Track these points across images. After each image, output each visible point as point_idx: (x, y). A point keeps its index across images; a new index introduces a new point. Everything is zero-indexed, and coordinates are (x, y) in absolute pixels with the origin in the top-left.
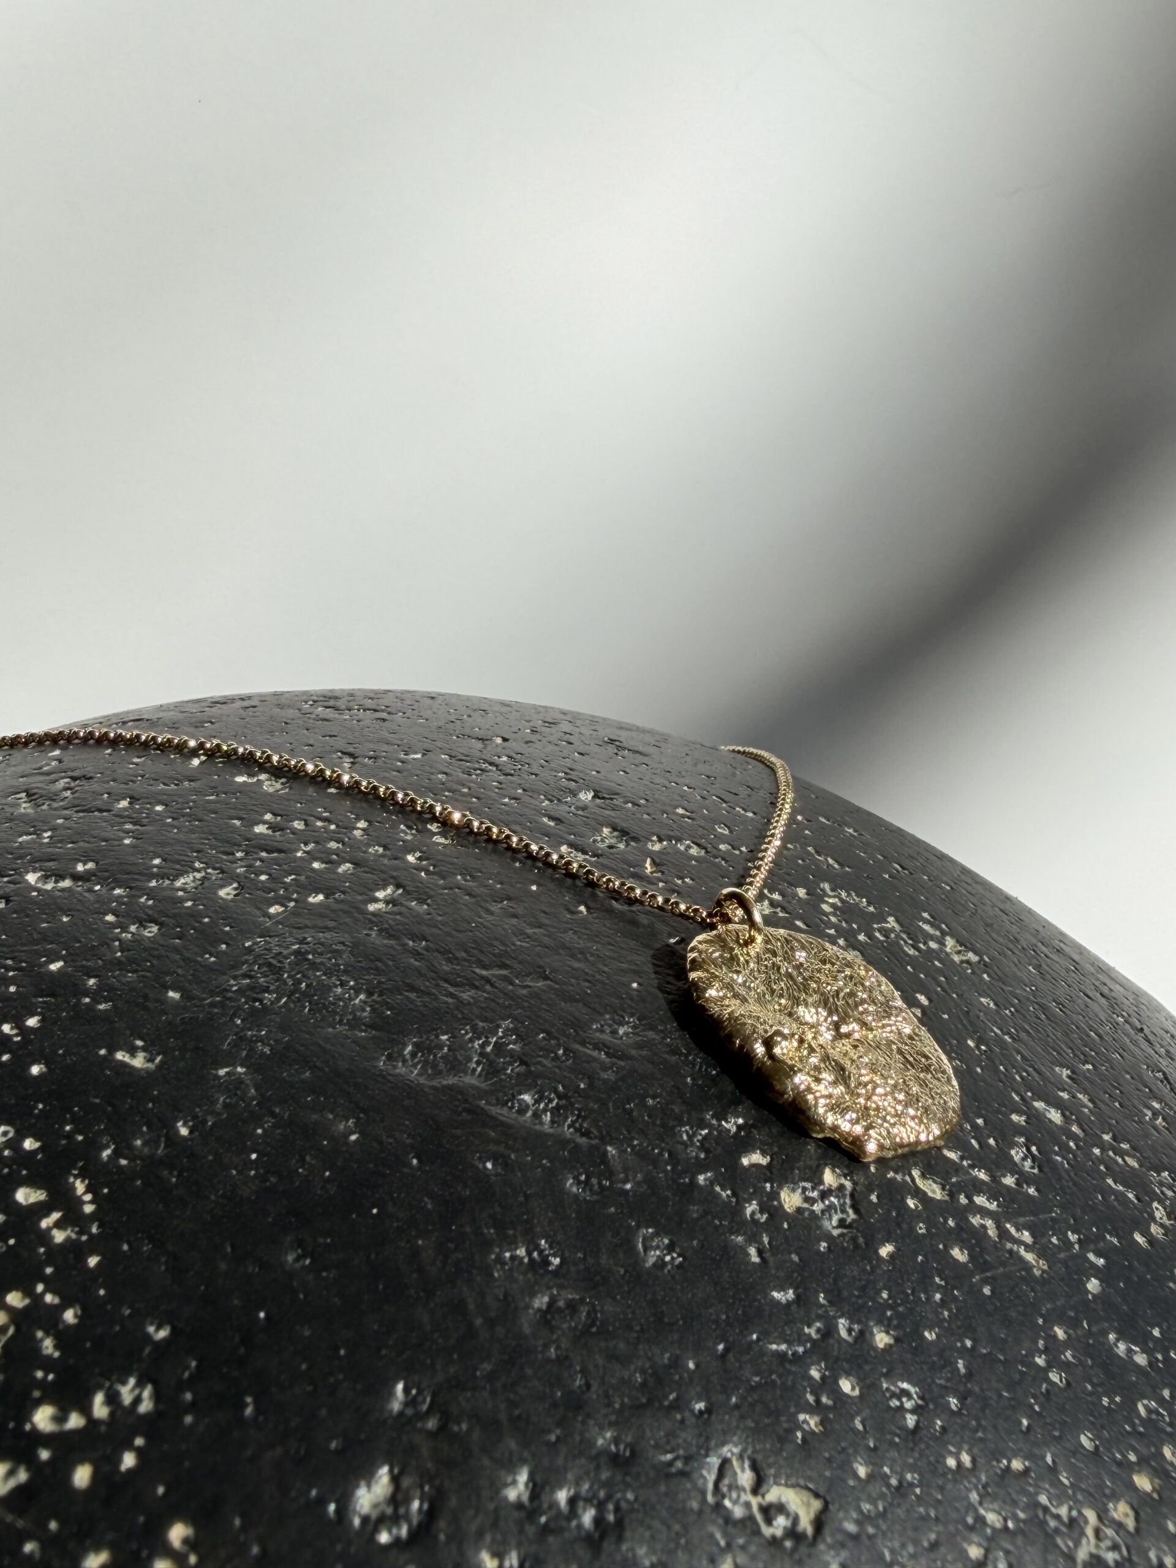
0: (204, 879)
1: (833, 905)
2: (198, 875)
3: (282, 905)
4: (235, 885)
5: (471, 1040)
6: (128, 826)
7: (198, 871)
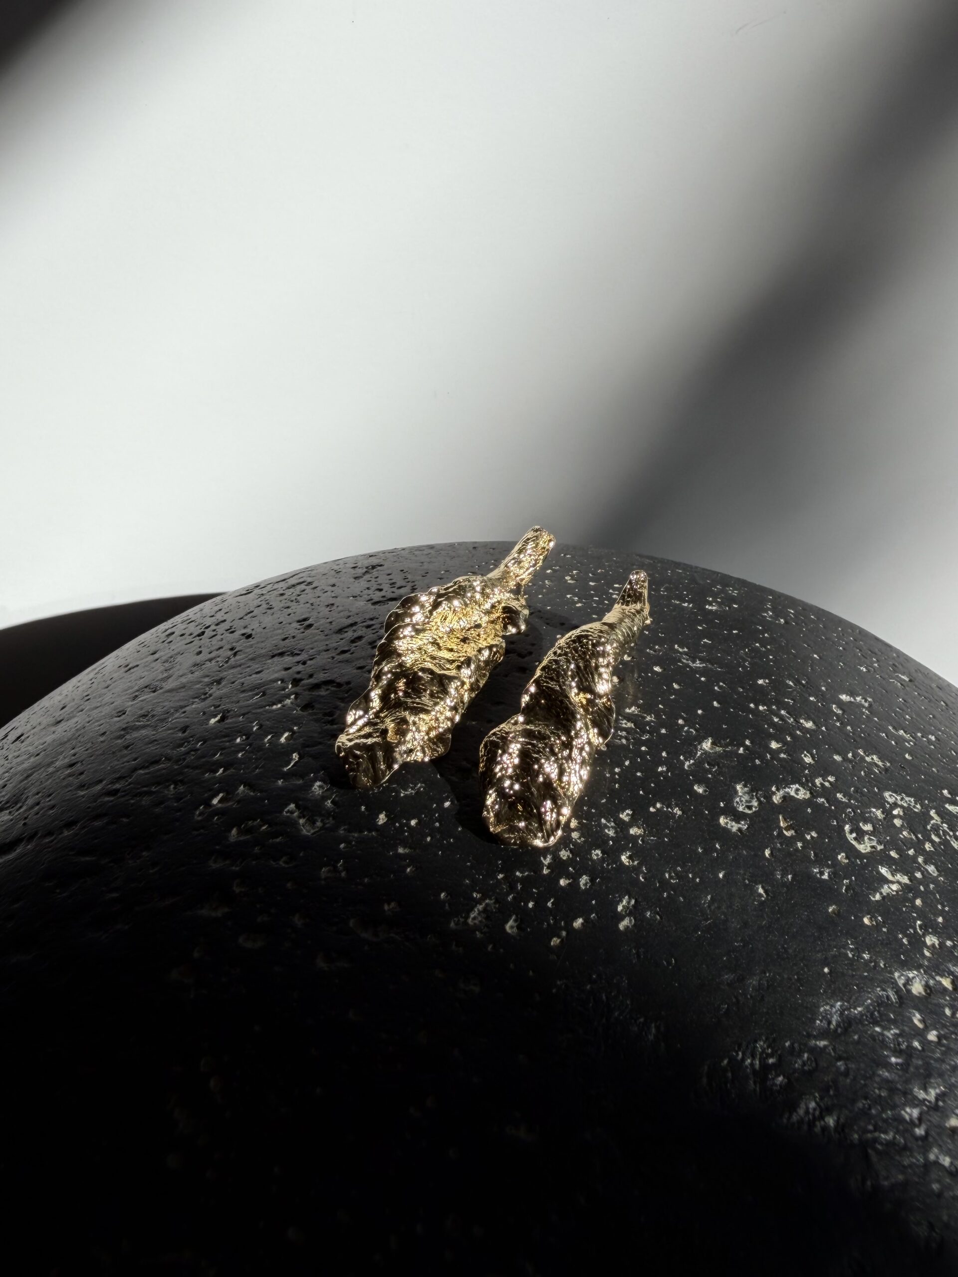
0: (485, 910)
1: (898, 816)
2: (480, 907)
3: (559, 936)
4: (514, 917)
5: (743, 1060)
6: (401, 850)
7: (479, 902)
